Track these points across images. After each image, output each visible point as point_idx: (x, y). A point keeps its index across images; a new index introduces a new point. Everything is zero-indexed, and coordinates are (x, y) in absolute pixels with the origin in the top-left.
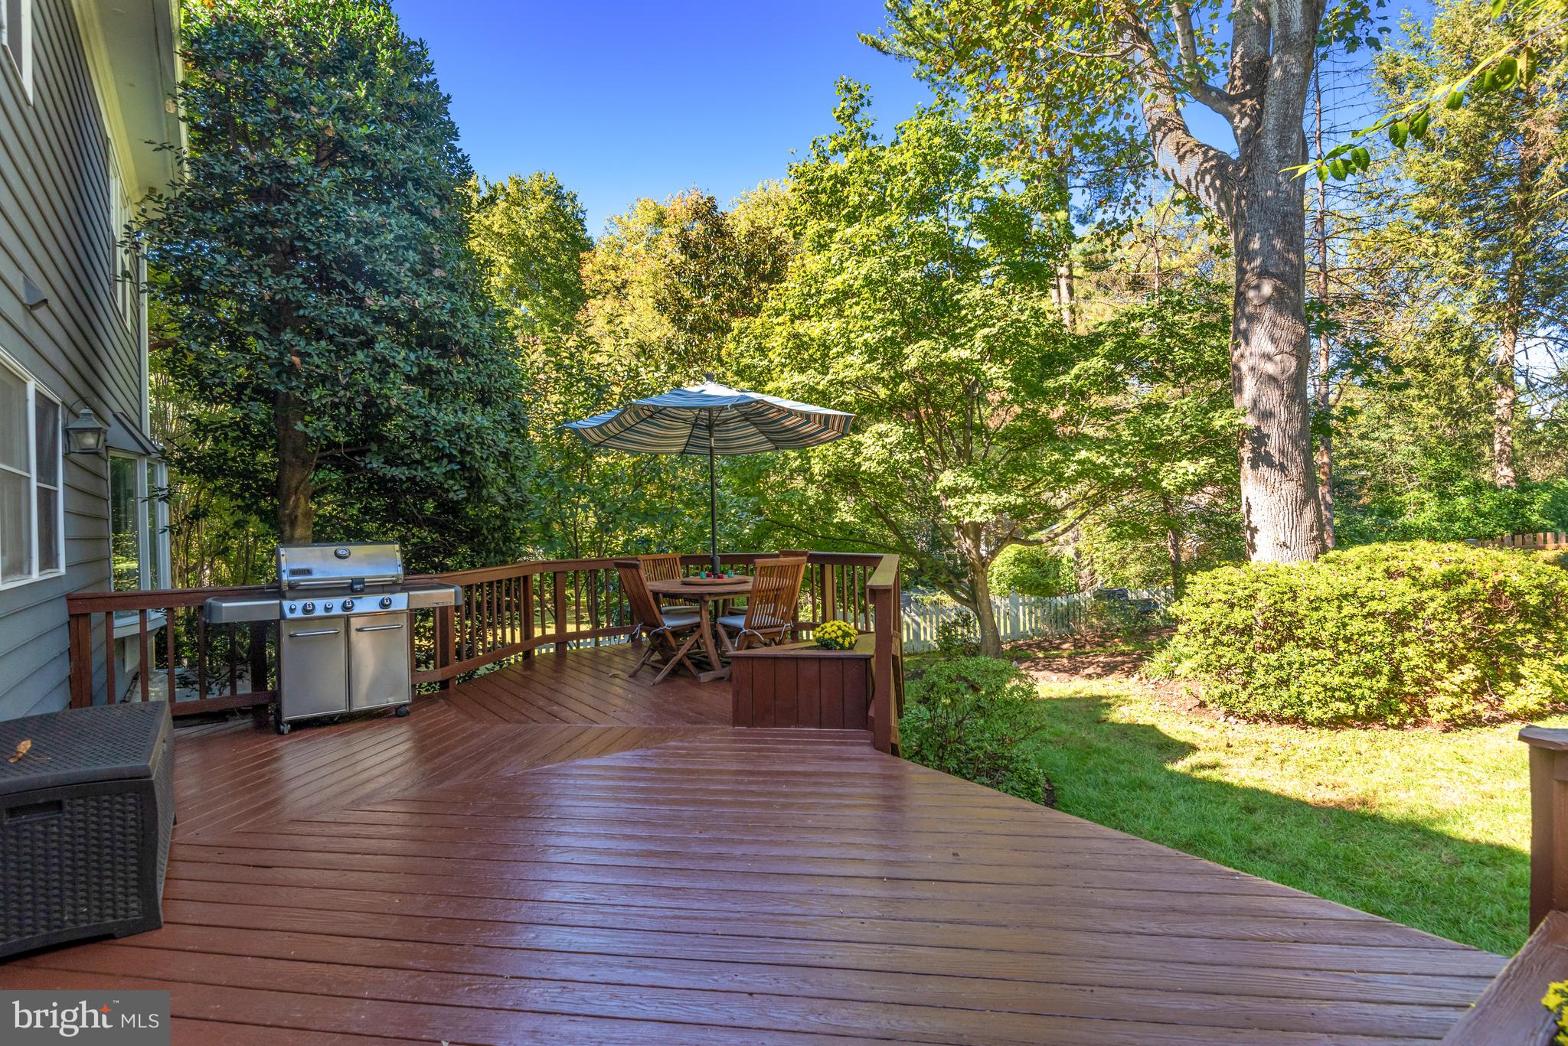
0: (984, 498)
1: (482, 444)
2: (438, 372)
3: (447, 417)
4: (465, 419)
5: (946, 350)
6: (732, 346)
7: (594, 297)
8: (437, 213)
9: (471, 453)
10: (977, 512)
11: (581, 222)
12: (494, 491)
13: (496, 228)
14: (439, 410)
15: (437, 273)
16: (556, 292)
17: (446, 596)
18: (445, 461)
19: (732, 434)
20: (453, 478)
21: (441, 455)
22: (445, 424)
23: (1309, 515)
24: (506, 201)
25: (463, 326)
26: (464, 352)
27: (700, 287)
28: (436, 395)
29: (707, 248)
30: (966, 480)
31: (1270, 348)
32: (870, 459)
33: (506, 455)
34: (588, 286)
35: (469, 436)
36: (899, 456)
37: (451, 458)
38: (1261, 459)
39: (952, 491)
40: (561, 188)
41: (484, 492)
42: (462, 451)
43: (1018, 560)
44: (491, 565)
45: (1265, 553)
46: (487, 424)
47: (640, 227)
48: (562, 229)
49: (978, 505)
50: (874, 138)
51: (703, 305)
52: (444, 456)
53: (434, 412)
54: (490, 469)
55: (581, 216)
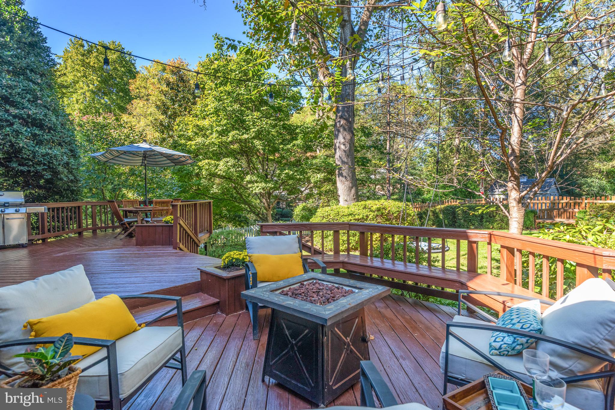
0: (260, 185)
1: (57, 160)
2: (39, 135)
3: (43, 150)
4: (50, 151)
5: (243, 134)
6: (177, 127)
7: (136, 99)
8: (39, 81)
9: (52, 163)
10: (257, 189)
11: (133, 64)
12: (62, 176)
13: (91, 64)
14: (39, 148)
15: (39, 102)
16: (121, 94)
17: (41, 209)
18: (42, 165)
19: (157, 160)
20: (46, 171)
21: (39, 163)
22: (42, 153)
23: (353, 191)
24: (97, 52)
25: (49, 120)
26: (50, 129)
27: (173, 101)
28: (40, 143)
29: (178, 86)
30: (255, 178)
31: (342, 140)
32: (221, 170)
33: (68, 164)
34: (133, 94)
35: (51, 157)
36: (232, 170)
37: (44, 164)
38: (341, 175)
39: (251, 182)
40: (124, 49)
41: (59, 176)
42: (49, 162)
43: (304, 209)
44: (64, 201)
45: (342, 203)
46: (58, 153)
47: (155, 72)
48: (124, 67)
49: (258, 187)
50: (229, 56)
51: (174, 108)
52: (42, 163)
53: (37, 149)
54: (60, 168)
55: (133, 62)
